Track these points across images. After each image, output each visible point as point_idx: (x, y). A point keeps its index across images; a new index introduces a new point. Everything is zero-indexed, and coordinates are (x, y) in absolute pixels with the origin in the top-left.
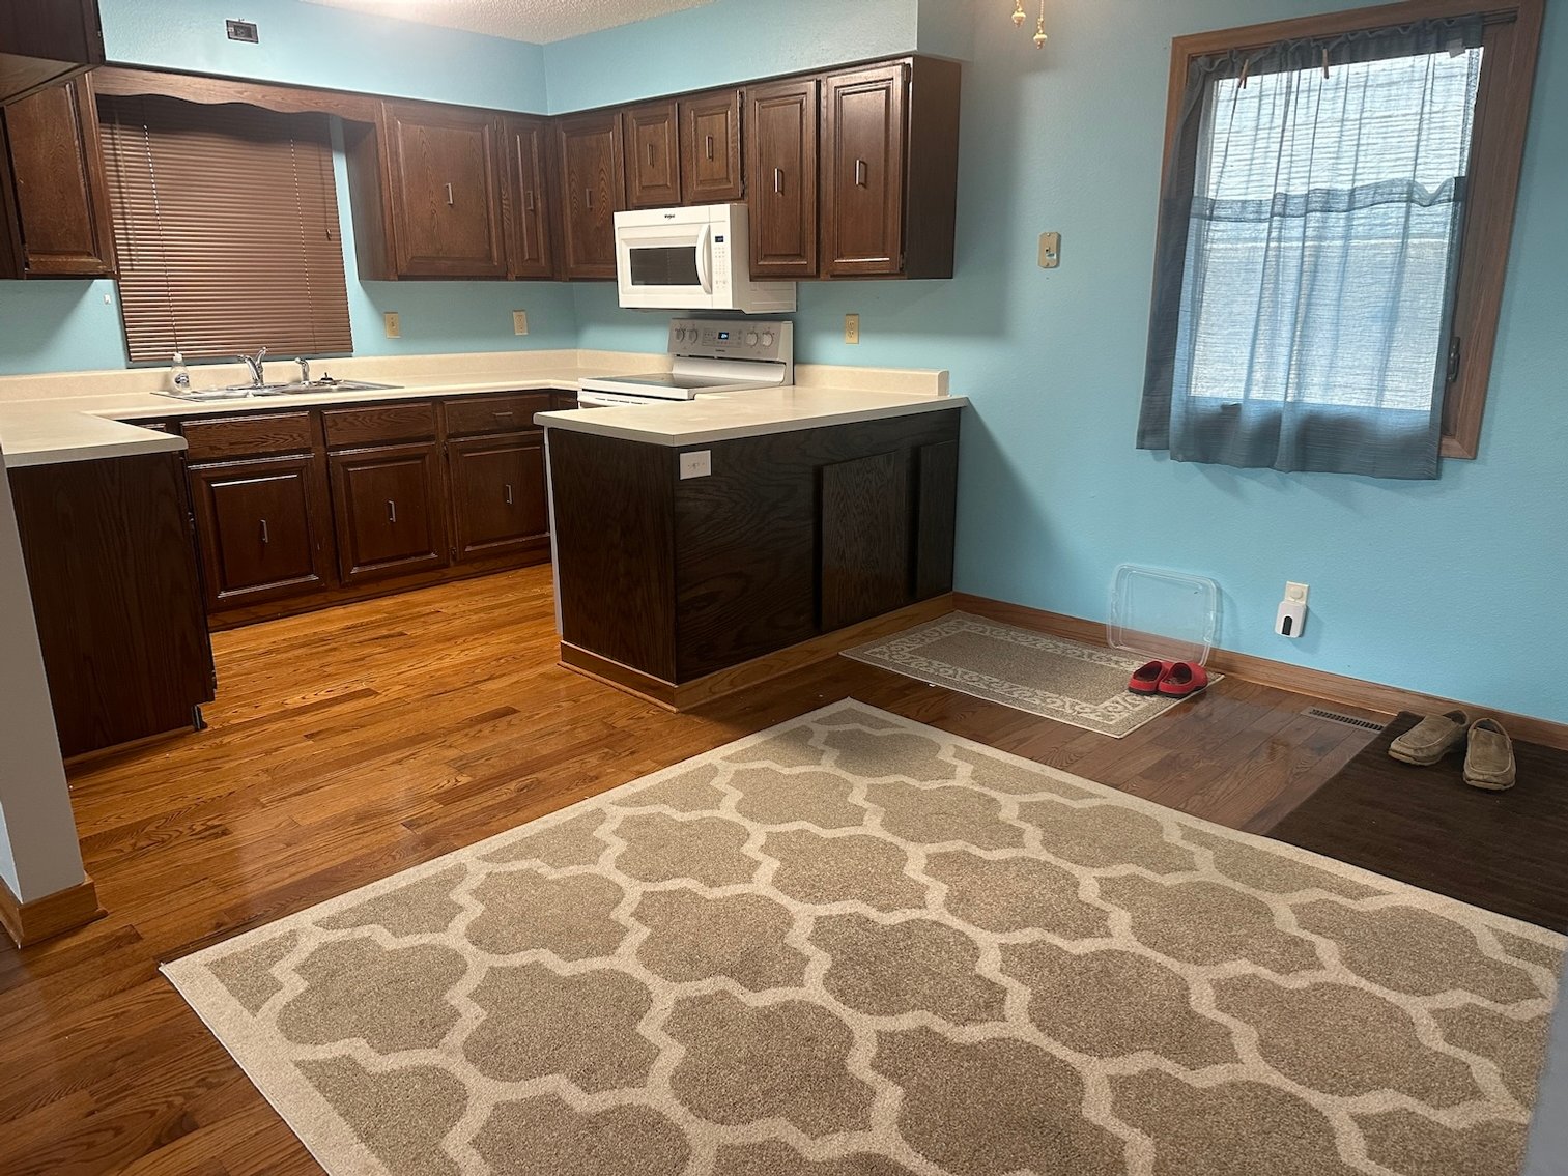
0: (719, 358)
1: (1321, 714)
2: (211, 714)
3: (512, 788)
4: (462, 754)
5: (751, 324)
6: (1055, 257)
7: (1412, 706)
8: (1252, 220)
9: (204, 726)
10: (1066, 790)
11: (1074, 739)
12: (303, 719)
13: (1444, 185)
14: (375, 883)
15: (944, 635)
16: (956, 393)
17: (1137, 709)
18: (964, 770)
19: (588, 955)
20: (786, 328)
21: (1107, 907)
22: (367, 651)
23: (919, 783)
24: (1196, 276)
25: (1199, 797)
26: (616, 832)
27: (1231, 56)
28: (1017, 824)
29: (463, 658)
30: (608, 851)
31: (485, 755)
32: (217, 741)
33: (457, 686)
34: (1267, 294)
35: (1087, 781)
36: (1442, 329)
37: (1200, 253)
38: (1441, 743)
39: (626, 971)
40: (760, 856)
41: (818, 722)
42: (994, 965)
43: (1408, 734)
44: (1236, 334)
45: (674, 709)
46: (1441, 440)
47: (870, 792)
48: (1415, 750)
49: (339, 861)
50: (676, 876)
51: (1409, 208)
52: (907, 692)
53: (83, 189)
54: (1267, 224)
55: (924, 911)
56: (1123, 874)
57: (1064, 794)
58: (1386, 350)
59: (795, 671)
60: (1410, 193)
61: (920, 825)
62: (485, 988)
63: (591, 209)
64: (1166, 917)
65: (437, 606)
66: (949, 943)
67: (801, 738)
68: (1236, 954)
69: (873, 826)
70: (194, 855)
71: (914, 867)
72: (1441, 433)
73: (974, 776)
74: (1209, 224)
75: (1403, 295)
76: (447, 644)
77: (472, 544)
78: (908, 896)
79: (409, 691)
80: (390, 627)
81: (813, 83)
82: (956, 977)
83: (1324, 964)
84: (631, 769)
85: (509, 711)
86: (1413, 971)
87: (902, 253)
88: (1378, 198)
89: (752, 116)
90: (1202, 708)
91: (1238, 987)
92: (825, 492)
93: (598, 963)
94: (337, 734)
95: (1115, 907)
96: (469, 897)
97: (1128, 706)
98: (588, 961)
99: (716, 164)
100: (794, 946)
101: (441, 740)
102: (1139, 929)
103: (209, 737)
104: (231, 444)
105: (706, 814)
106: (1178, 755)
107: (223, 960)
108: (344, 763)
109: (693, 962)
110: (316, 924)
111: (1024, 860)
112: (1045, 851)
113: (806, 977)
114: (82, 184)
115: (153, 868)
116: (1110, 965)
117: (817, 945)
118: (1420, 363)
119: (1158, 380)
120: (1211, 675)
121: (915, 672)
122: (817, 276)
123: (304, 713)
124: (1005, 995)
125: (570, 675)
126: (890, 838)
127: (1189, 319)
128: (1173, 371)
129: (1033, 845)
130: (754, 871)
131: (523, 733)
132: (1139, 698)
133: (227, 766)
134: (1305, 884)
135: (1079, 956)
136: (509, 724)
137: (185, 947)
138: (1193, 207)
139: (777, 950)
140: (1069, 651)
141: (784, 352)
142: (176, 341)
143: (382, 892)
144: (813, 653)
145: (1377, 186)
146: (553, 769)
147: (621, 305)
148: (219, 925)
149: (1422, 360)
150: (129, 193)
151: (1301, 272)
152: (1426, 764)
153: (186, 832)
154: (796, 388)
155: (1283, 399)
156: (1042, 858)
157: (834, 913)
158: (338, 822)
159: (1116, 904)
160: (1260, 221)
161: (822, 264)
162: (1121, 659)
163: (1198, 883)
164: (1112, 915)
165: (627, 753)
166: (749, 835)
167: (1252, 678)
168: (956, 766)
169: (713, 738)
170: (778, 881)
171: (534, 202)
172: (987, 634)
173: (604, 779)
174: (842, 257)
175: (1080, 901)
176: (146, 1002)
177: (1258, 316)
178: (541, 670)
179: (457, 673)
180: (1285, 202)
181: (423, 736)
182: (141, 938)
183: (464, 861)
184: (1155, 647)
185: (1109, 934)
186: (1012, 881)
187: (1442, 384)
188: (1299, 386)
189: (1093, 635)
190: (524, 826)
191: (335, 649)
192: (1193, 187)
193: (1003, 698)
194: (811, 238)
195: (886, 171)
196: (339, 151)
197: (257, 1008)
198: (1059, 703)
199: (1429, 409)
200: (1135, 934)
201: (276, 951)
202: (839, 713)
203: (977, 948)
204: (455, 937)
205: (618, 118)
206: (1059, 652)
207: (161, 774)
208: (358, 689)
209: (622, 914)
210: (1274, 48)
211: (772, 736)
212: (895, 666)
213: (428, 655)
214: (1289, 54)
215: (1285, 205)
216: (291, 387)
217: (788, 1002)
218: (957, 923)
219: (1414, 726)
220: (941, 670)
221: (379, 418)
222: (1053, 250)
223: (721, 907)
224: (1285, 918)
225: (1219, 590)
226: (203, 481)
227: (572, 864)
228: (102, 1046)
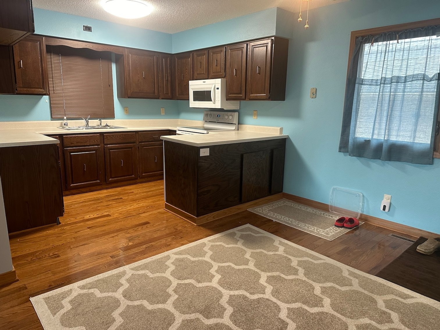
0: (217, 122)
1: (394, 236)
2: (63, 220)
3: (144, 247)
4: (131, 236)
5: (227, 113)
6: (315, 95)
7: (424, 235)
8: (375, 85)
9: (60, 223)
10: (313, 257)
11: (317, 240)
12: (88, 223)
13: (434, 75)
14: (98, 275)
15: (279, 205)
16: (285, 134)
17: (337, 232)
18: (281, 249)
19: (158, 303)
20: (236, 114)
21: (323, 297)
22: (111, 203)
23: (267, 252)
24: (357, 101)
25: (355, 261)
26: (172, 263)
27: (369, 37)
28: (297, 267)
29: (137, 206)
30: (169, 269)
31: (138, 236)
32: (62, 228)
33: (134, 215)
34: (379, 107)
35: (320, 254)
36: (434, 119)
37: (359, 95)
38: (433, 248)
39: (168, 309)
40: (215, 274)
41: (238, 231)
42: (285, 315)
43: (423, 244)
44: (369, 119)
45: (196, 225)
46: (433, 153)
47: (251, 254)
48: (425, 250)
49: (89, 267)
50: (188, 278)
51: (423, 82)
52: (266, 223)
53: (41, 71)
54: (379, 86)
55: (264, 295)
56: (329, 286)
57: (312, 258)
58: (416, 124)
59: (233, 215)
60: (424, 77)
61: (266, 266)
62: (125, 312)
63: (183, 80)
64: (342, 301)
65: (132, 191)
66: (271, 306)
67: (232, 235)
68: (364, 316)
69: (251, 266)
70: (48, 263)
71: (263, 280)
72: (434, 151)
73: (284, 251)
74: (361, 86)
75: (421, 108)
76: (134, 202)
77: (145, 173)
78: (260, 290)
79: (120, 215)
80: (118, 196)
81: (246, 45)
82: (272, 318)
83: (394, 321)
84: (180, 243)
85: (147, 223)
86: (424, 326)
87: (269, 93)
88: (414, 79)
89: (228, 54)
90: (357, 232)
91: (365, 328)
92: (244, 161)
93: (160, 306)
94: (97, 227)
95: (325, 297)
96: (125, 281)
97: (334, 231)
98: (157, 305)
99: (218, 67)
100: (222, 304)
101: (126, 231)
102: (333, 305)
103: (60, 227)
104: (77, 142)
105: (200, 258)
106: (349, 247)
107: (49, 297)
108: (97, 237)
109: (190, 308)
110: (78, 287)
111: (297, 280)
112: (304, 277)
113: (224, 315)
114: (40, 69)
115: (35, 266)
116: (323, 317)
117: (229, 305)
118: (427, 129)
119: (345, 132)
120: (360, 222)
121: (269, 217)
122: (245, 99)
123: (89, 221)
124: (287, 325)
125: (167, 212)
126: (256, 270)
127: (355, 114)
128: (350, 129)
129: (301, 275)
130: (213, 278)
131: (150, 230)
132: (338, 228)
133: (64, 236)
134: (388, 293)
135: (312, 313)
136: (147, 227)
137: (38, 292)
138: (356, 81)
139: (216, 306)
140: (317, 212)
141: (236, 121)
142: (65, 113)
143: (100, 278)
144: (239, 209)
145: (413, 75)
146: (157, 242)
147: (190, 107)
148: (50, 286)
149: (427, 128)
150: (54, 72)
151: (389, 101)
152: (428, 254)
153: (47, 256)
154: (238, 131)
155: (383, 139)
156: (304, 279)
157: (236, 294)
158: (92, 255)
159: (326, 296)
160: (377, 85)
161: (246, 96)
162: (333, 216)
163: (353, 290)
164: (324, 300)
165: (180, 238)
166: (213, 266)
167: (373, 223)
168: (279, 247)
169: (206, 234)
170: (220, 283)
171: (167, 77)
172: (292, 206)
173: (172, 246)
174: (252, 94)
175: (314, 294)
176: (23, 310)
177: (376, 114)
178: (159, 211)
179: (134, 211)
180: (385, 80)
181: (121, 229)
182: (27, 289)
183: (126, 270)
184: (343, 212)
185: (323, 306)
186: (293, 286)
187: (434, 135)
188: (389, 135)
189: (325, 208)
190: (145, 259)
191: (101, 202)
192: (357, 75)
193: (296, 226)
194: (244, 88)
195: (266, 70)
196: (114, 62)
197: (55, 314)
198: (313, 229)
199: (430, 143)
200: (331, 306)
201: (64, 296)
202: (245, 228)
203: (280, 309)
204: (118, 295)
205: (191, 55)
206: (314, 213)
207: (45, 237)
208: (105, 214)
209: (170, 290)
210: (382, 34)
211: (223, 234)
212: (263, 214)
213: (127, 205)
214: (386, 36)
215: (385, 81)
216: (96, 127)
217: (217, 323)
218: (274, 300)
219: (425, 241)
220: (277, 216)
221: (120, 136)
222: (314, 93)
223: (201, 290)
224: (381, 305)
225: (363, 196)
226: (68, 153)
227: (158, 272)
228: (6, 323)
